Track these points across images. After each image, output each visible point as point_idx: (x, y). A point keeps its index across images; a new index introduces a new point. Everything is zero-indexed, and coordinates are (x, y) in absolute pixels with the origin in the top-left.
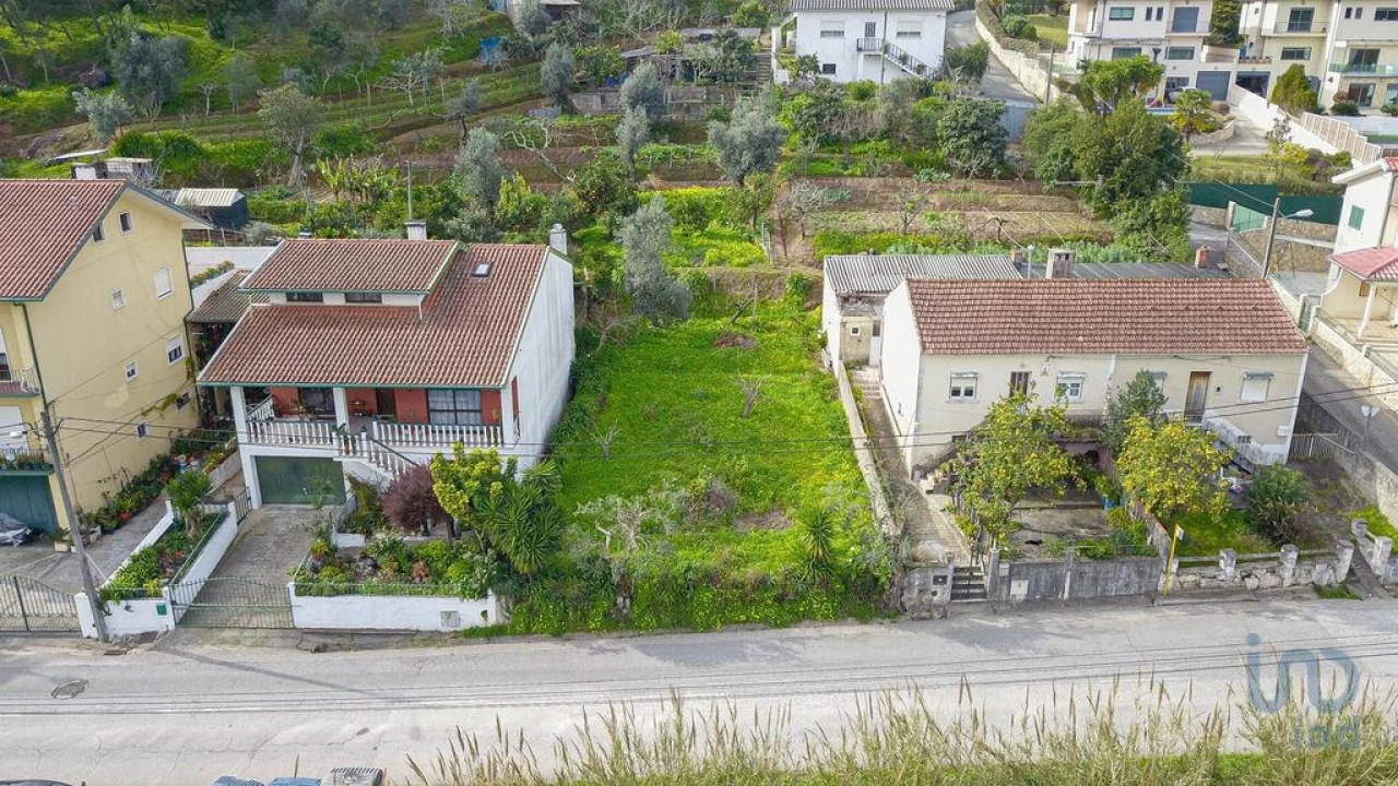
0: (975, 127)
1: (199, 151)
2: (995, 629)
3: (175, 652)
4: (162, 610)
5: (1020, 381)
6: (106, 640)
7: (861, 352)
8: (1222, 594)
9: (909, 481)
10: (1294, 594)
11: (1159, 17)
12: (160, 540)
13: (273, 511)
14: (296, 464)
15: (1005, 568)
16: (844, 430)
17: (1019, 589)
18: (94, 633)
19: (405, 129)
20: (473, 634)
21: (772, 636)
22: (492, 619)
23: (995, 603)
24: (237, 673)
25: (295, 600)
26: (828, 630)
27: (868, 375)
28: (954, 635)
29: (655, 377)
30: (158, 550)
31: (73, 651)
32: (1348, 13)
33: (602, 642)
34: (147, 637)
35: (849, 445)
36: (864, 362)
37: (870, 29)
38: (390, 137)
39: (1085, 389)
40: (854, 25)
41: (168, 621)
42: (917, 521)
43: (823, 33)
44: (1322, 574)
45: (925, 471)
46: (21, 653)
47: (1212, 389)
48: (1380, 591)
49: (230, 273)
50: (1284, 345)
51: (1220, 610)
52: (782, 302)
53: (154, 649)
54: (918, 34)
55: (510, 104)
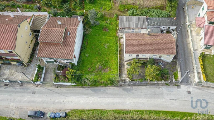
2: (128, 89)
3: (43, 87)
6: (35, 84)
7: (122, 37)
9: (124, 62)
10: (163, 84)
13: (49, 64)
16: (118, 51)
17: (132, 83)
24: (50, 91)
27: (122, 40)
28: (123, 89)
35: (118, 54)
36: (122, 38)
39: (146, 56)
42: (123, 70)
44: (167, 82)
47: (162, 56)
48: (172, 84)
49: (34, 16)
50: (172, 53)
51: (153, 87)
52: (114, 18)
53: (41, 86)
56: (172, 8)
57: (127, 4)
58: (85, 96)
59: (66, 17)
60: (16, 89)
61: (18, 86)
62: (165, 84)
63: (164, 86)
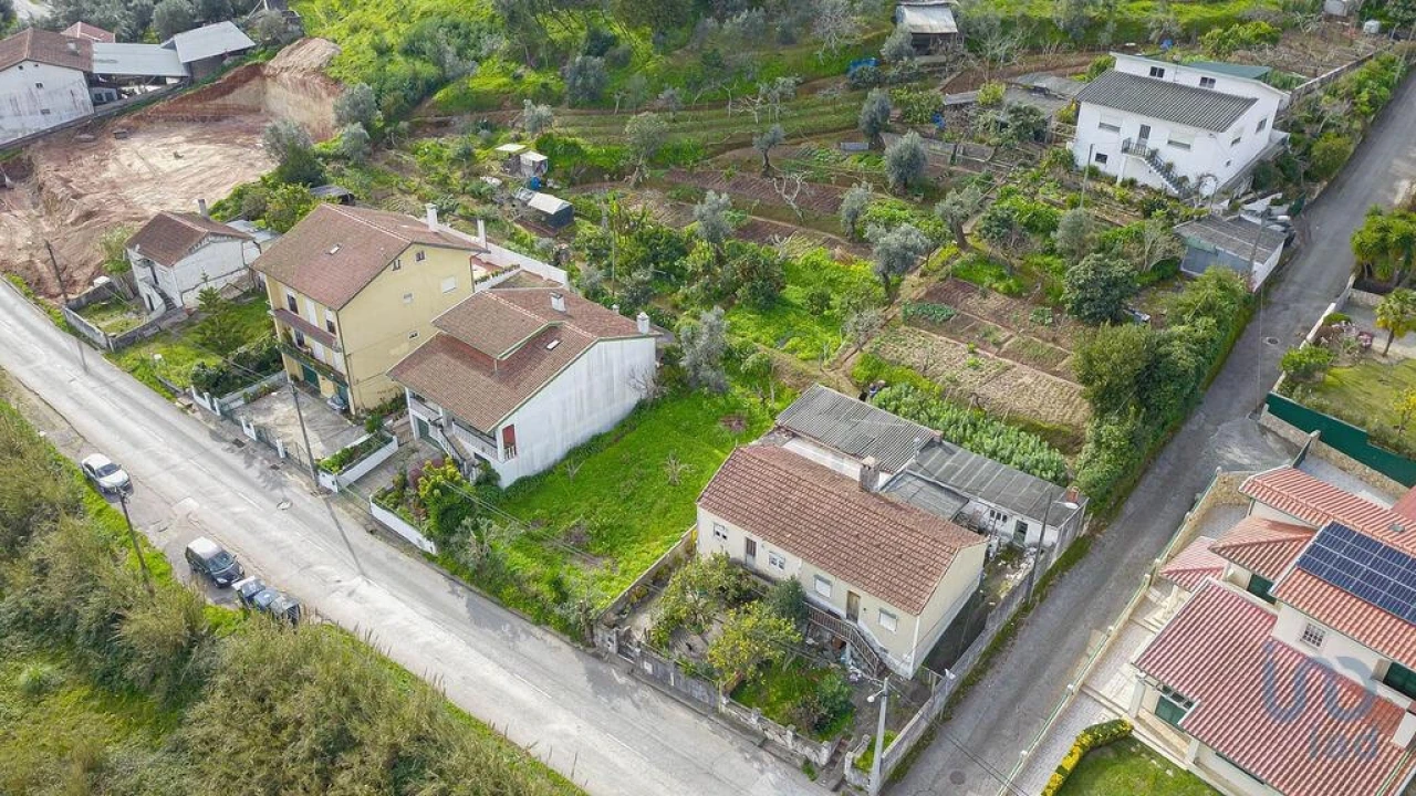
3: (328, 505)
4: (337, 482)
5: (750, 546)
6: (317, 485)
10: (791, 755)
12: (361, 444)
13: (420, 444)
17: (647, 667)
20: (424, 556)
22: (433, 554)
24: (335, 528)
28: (591, 672)
30: (355, 449)
31: (304, 485)
34: (328, 492)
37: (1145, 132)
40: (1130, 125)
41: (335, 489)
43: (1101, 125)
44: (810, 753)
47: (861, 607)
48: (832, 783)
49: (515, 271)
50: (906, 602)
51: (731, 738)
53: (325, 499)
54: (1188, 147)
55: (834, 131)
57: (899, 364)
58: (422, 608)
59: (610, 308)
60: (250, 466)
61: (265, 461)
62: (799, 763)
63: (783, 766)
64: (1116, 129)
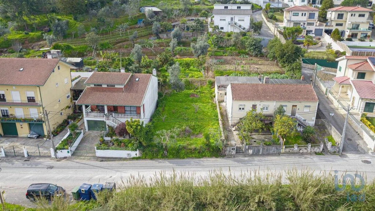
0: (254, 45)
1: (72, 48)
2: (245, 160)
3: (71, 161)
4: (68, 152)
5: (254, 107)
6: (57, 158)
7: (222, 99)
8: (294, 154)
9: (230, 128)
10: (311, 154)
11: (305, 15)
12: (67, 138)
13: (91, 132)
14: (96, 122)
15: (247, 147)
16: (217, 116)
17: (251, 152)
18: (54, 157)
19: (119, 42)
20: (134, 159)
21: (197, 160)
22: (138, 156)
23: (245, 154)
24: (84, 165)
25: (96, 151)
26: (209, 159)
27: (223, 104)
28: (236, 161)
29: (176, 103)
30: (67, 140)
31: (50, 160)
32: (352, 15)
33: (161, 161)
34: (65, 158)
35: (218, 120)
36: (223, 101)
37: (232, 19)
38: (116, 44)
39: (269, 109)
40: (228, 18)
41: (70, 154)
42: (230, 137)
43: (220, 20)
44: (317, 150)
45: (233, 126)
46: (39, 161)
47: (297, 109)
48: (329, 153)
49: (80, 78)
50: (313, 100)
51: (293, 157)
52: (206, 86)
53: (67, 160)
54: (244, 20)
55: (144, 36)
56: (293, 71)
57: (226, 70)
60: (13, 164)
61: (19, 160)
64: (225, 20)
